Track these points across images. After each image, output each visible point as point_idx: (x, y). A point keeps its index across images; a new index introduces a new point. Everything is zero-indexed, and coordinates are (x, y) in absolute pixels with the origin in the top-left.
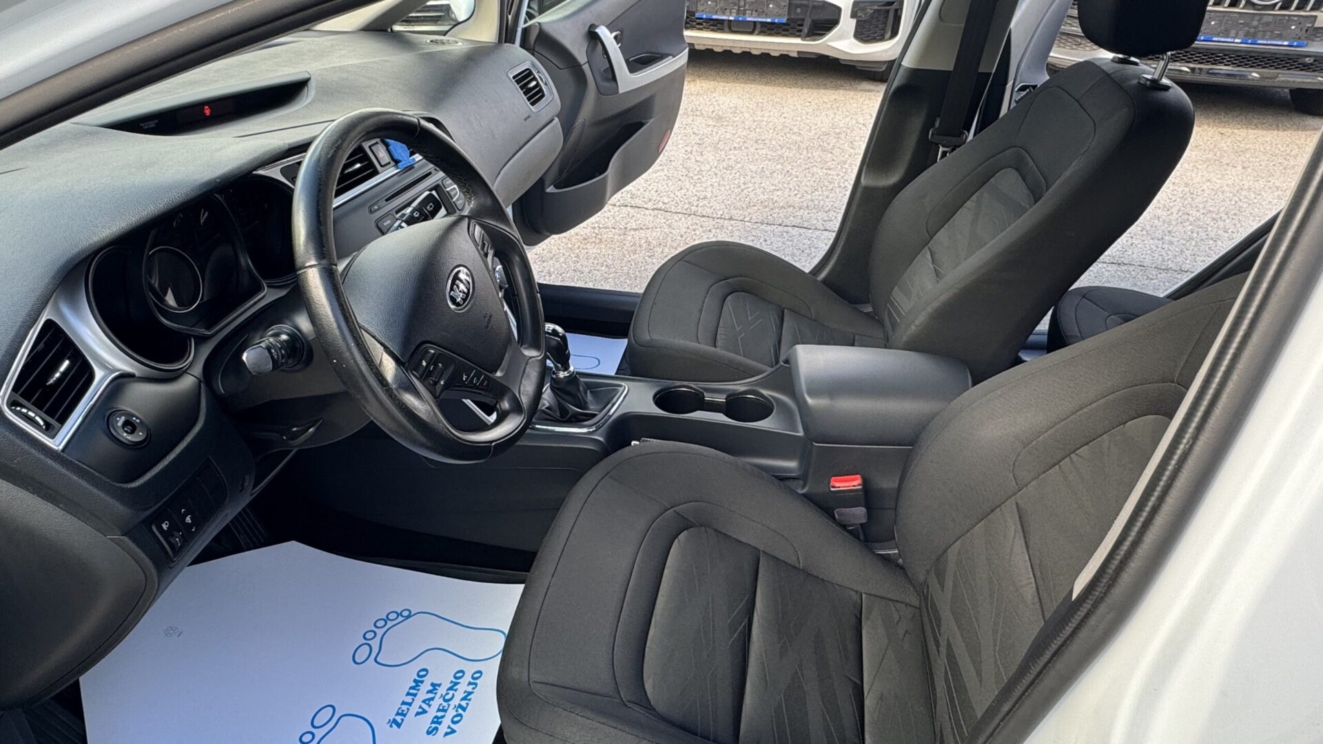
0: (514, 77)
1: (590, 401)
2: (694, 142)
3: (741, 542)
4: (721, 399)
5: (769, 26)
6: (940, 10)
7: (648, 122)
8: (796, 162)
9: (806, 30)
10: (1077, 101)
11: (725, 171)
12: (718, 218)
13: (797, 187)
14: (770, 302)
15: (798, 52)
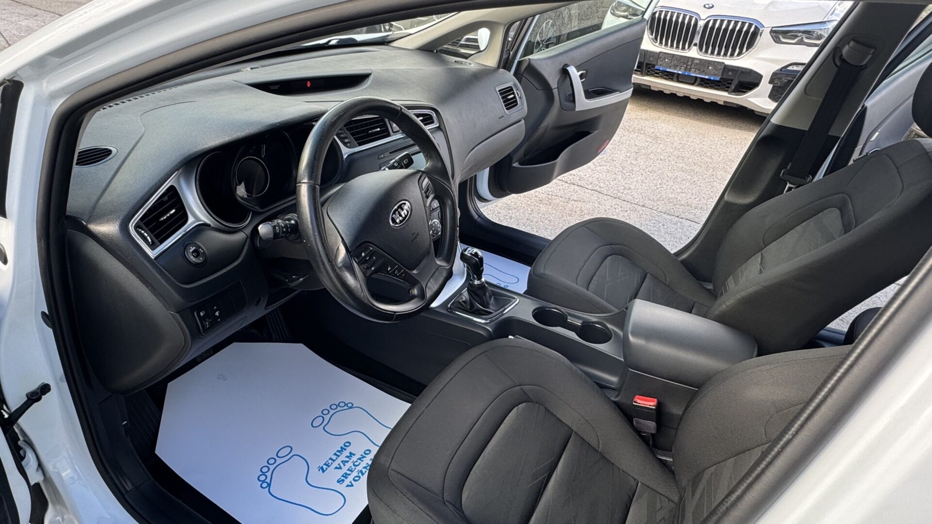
0: (499, 91)
1: (492, 303)
2: (633, 150)
3: (561, 421)
4: (579, 323)
5: (706, 81)
6: (807, 86)
7: (593, 133)
8: (702, 176)
9: (733, 87)
10: (897, 168)
11: (649, 173)
12: (634, 204)
13: (698, 193)
14: (638, 267)
15: (725, 102)
